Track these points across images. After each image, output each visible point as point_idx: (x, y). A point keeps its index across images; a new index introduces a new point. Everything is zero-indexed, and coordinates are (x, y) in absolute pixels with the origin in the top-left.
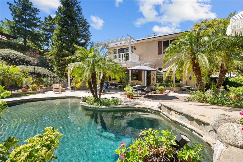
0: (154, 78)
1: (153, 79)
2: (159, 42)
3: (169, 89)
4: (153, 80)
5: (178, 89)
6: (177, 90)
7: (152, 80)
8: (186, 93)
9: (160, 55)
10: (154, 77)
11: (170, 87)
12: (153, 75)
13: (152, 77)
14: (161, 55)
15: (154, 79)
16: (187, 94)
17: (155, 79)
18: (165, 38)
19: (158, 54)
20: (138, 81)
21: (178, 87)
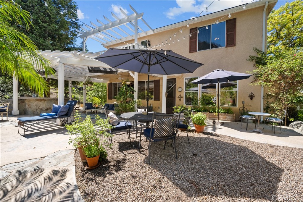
0: (180, 95)
1: (178, 97)
2: (190, 29)
3: (210, 116)
4: (180, 100)
5: (228, 117)
6: (226, 119)
7: (177, 100)
8: (258, 130)
9: (193, 53)
10: (181, 93)
11: (211, 112)
12: (180, 90)
13: (177, 94)
14: (195, 53)
15: (180, 97)
16: (259, 133)
17: (182, 97)
18: (203, 20)
19: (190, 52)
20: (154, 100)
21: (227, 113)
